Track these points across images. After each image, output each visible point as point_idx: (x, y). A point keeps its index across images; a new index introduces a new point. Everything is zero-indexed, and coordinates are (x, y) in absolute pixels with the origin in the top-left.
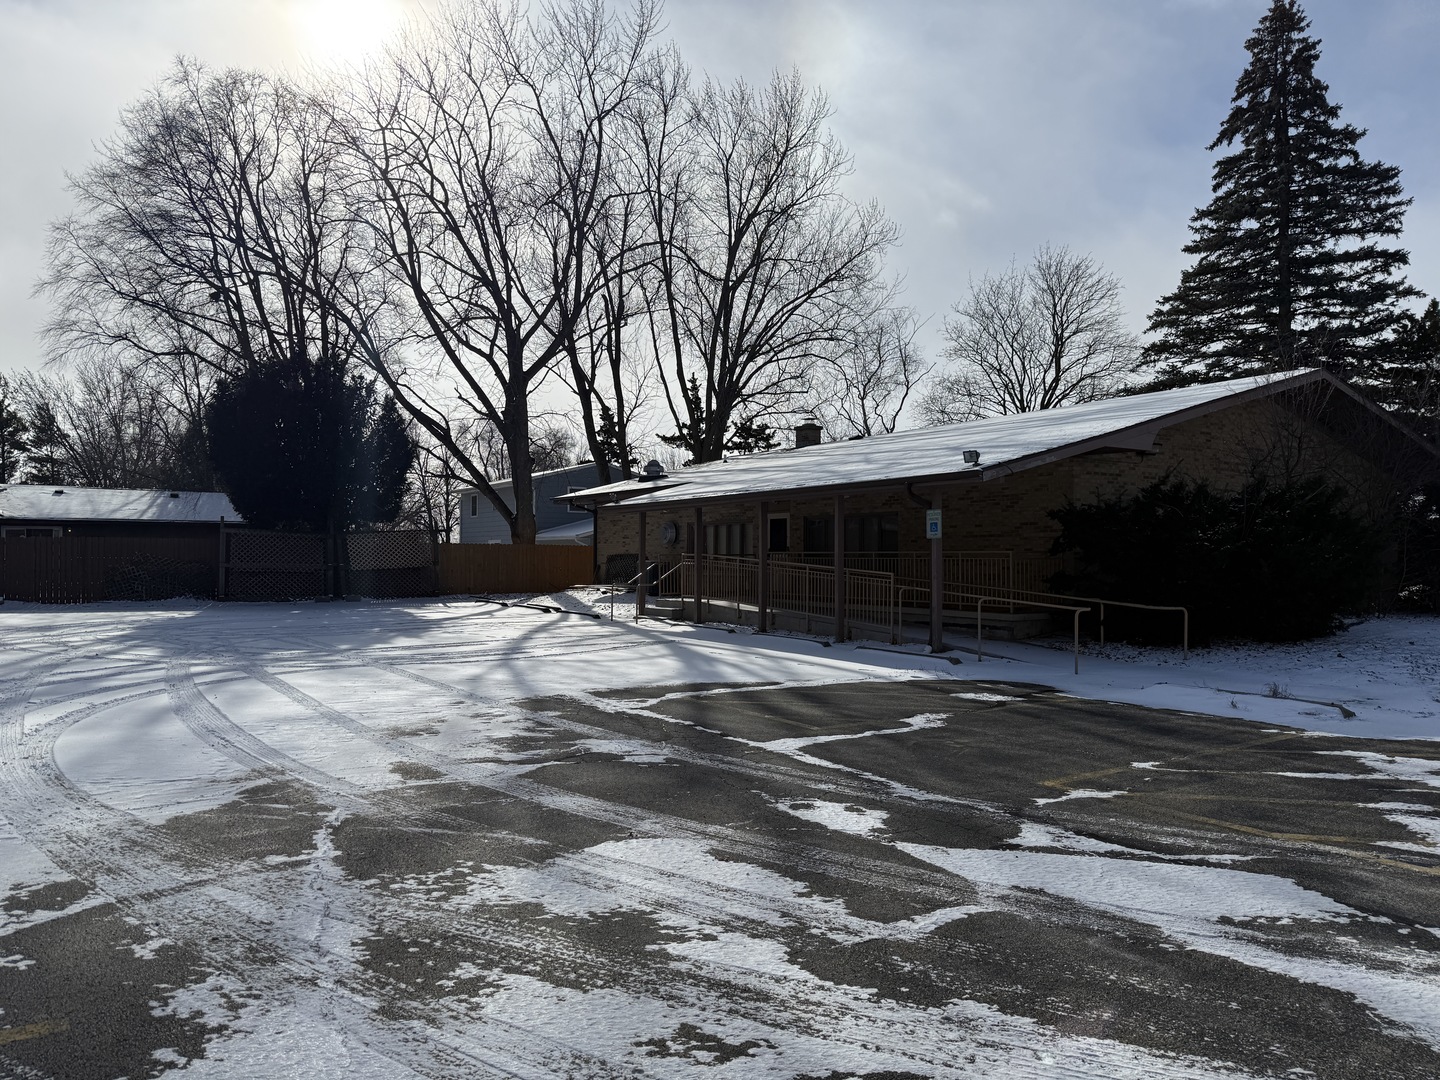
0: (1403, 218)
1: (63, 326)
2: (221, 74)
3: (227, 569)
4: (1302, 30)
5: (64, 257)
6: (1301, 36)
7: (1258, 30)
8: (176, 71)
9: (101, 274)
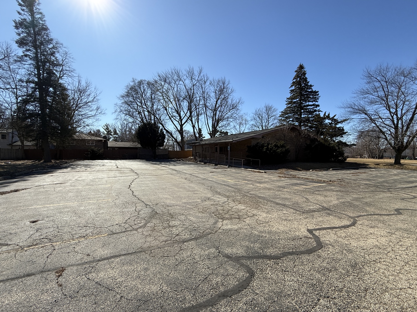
0: (319, 99)
1: (117, 119)
2: (139, 80)
3: (139, 154)
4: (304, 69)
5: (116, 109)
6: (304, 70)
7: (297, 69)
8: (132, 80)
9: (121, 111)
